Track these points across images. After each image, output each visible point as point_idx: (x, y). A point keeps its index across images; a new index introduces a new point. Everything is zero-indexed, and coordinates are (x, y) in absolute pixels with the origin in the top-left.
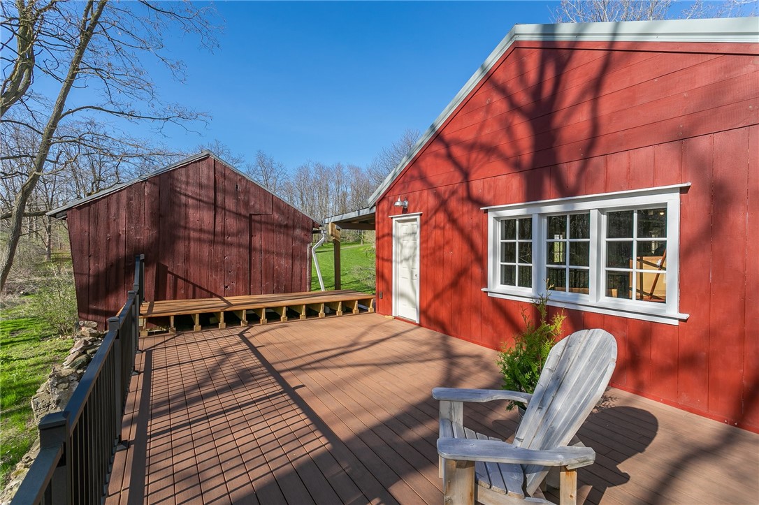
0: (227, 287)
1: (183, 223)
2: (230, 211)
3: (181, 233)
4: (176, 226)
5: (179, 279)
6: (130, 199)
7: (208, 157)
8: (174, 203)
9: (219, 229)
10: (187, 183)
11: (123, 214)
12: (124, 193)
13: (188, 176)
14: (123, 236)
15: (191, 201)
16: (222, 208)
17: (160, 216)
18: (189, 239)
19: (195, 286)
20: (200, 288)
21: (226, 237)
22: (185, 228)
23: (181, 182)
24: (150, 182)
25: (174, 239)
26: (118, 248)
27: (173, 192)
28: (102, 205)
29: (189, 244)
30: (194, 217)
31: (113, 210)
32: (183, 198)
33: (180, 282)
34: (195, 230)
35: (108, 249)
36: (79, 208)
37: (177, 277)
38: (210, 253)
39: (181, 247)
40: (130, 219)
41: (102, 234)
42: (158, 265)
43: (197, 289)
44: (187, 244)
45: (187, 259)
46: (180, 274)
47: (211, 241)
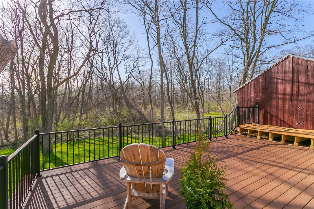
0: (300, 124)
1: (275, 91)
2: (302, 83)
3: (274, 96)
4: (272, 92)
5: (273, 117)
6: (254, 84)
7: (289, 57)
8: (271, 83)
9: (295, 92)
10: (278, 73)
11: (252, 90)
12: (253, 82)
13: (278, 69)
14: (252, 99)
15: (279, 81)
16: (297, 82)
17: (266, 89)
18: (278, 98)
19: (281, 120)
20: (284, 122)
21: (299, 97)
22: (277, 93)
23: (275, 73)
24: (262, 76)
25: (271, 98)
26: (251, 103)
27: (271, 78)
28: (246, 87)
29: (278, 101)
30: (281, 88)
31: (249, 89)
32: (275, 80)
33: (274, 118)
34: (281, 94)
35: (248, 103)
36: (240, 89)
37: (272, 116)
38: (289, 104)
39: (274, 102)
40: (255, 91)
41: (246, 98)
42: (265, 109)
43: (282, 122)
44: (277, 100)
45: (277, 108)
46: (274, 114)
47: (290, 99)
